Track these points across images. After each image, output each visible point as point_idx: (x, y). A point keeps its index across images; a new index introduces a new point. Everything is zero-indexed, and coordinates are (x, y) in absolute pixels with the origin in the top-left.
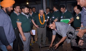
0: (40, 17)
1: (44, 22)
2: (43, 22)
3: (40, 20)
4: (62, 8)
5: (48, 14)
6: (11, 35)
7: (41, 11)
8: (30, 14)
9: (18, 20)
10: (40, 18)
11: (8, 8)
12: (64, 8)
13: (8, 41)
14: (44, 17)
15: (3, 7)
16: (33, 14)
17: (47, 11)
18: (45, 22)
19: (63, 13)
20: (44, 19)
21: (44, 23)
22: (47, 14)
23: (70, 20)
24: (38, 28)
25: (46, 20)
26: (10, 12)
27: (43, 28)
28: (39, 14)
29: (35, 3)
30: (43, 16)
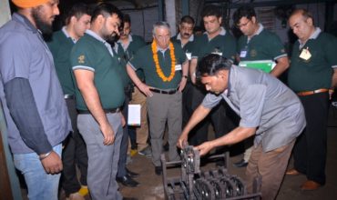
0: (159, 53)
1: (173, 74)
2: (170, 71)
3: (158, 66)
4: (243, 20)
5: (189, 42)
6: (53, 115)
7: (162, 31)
8: (119, 44)
9: (82, 58)
10: (156, 58)
11: (39, 8)
12: (254, 18)
13: (45, 136)
14: (172, 53)
15: (22, 9)
16: (131, 43)
17: (184, 32)
18: (177, 72)
19: (249, 39)
20: (173, 63)
21: (171, 77)
22: (184, 43)
23: (274, 65)
24: (151, 94)
25: (180, 66)
26: (50, 23)
27: (168, 95)
28: (154, 43)
29: (133, 7)
30: (168, 51)
